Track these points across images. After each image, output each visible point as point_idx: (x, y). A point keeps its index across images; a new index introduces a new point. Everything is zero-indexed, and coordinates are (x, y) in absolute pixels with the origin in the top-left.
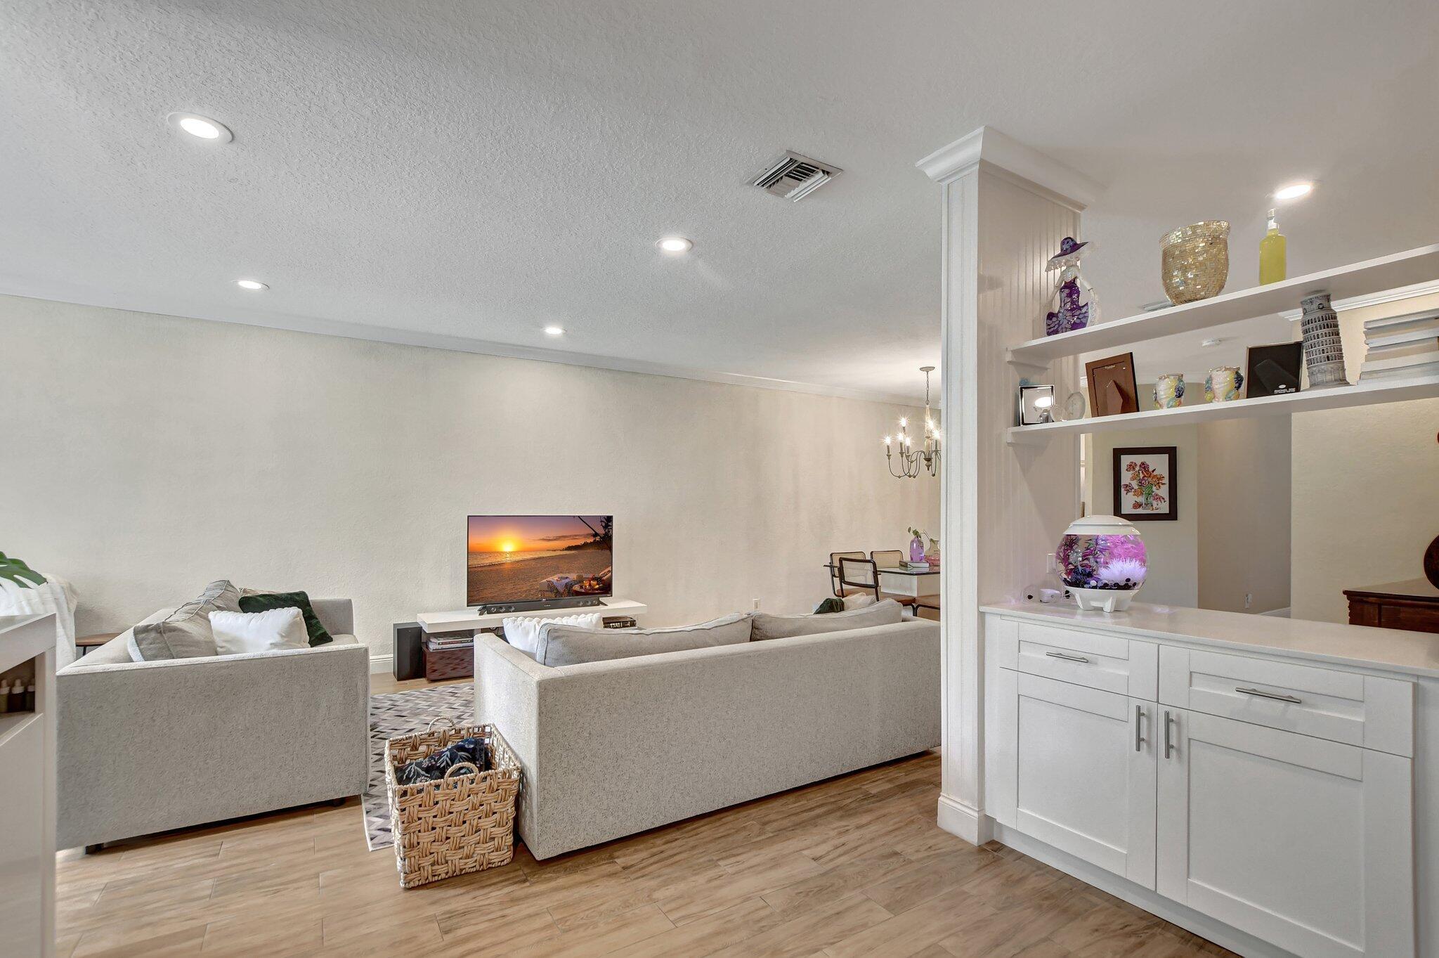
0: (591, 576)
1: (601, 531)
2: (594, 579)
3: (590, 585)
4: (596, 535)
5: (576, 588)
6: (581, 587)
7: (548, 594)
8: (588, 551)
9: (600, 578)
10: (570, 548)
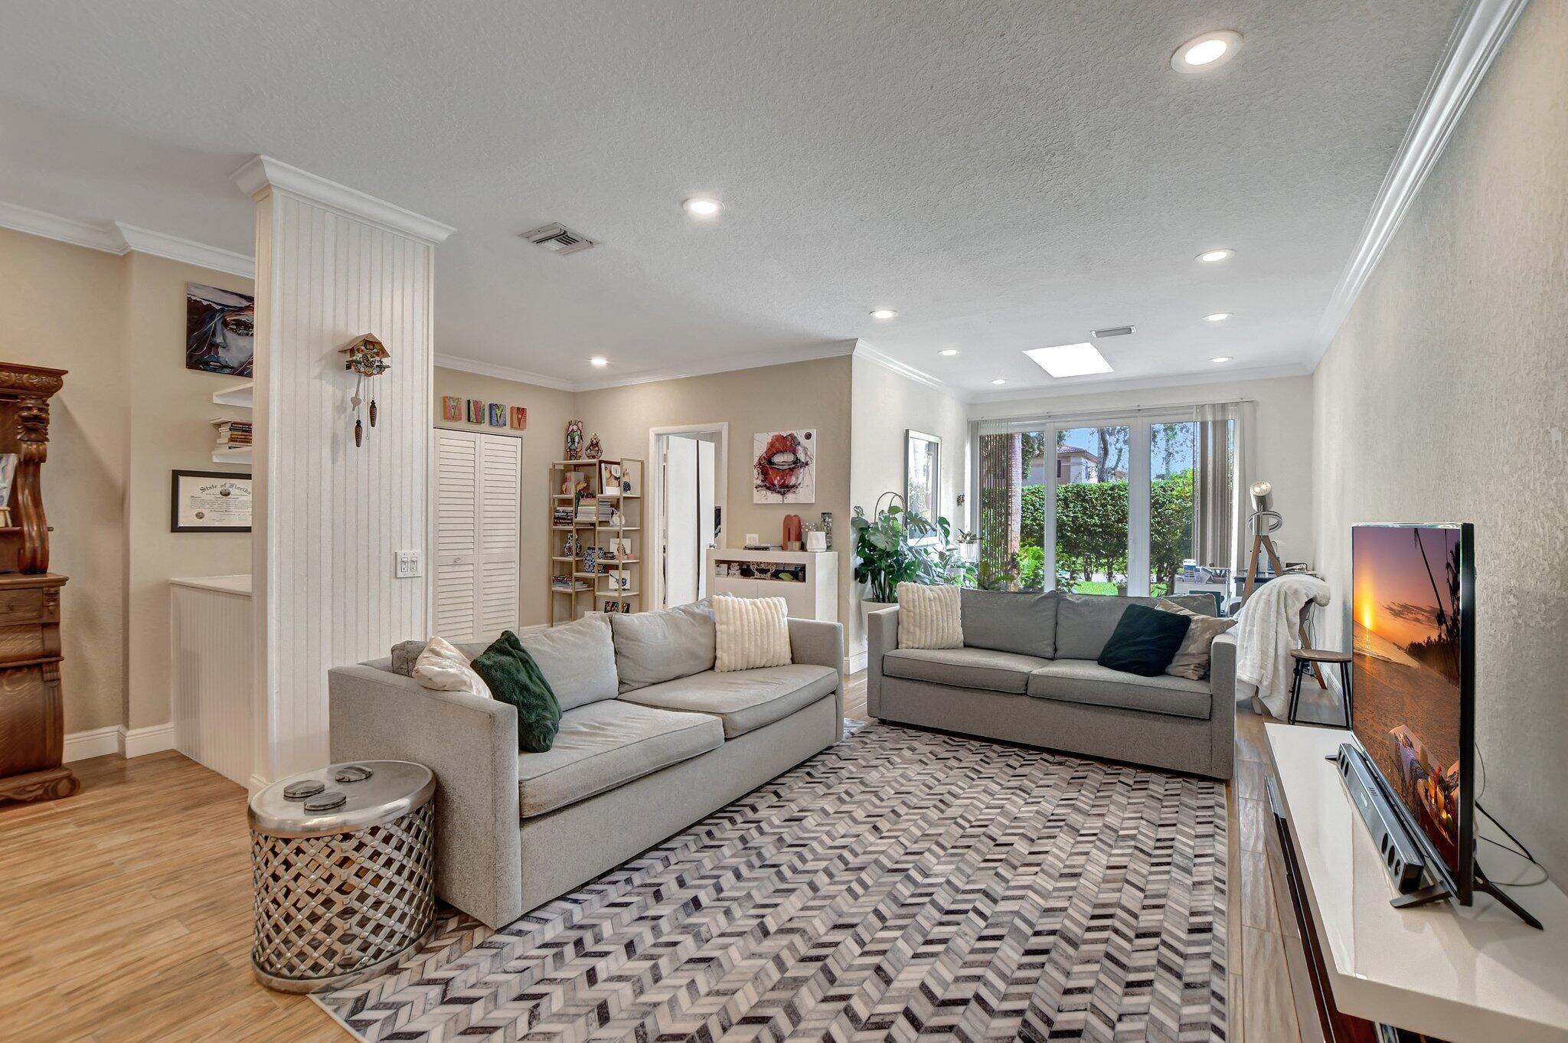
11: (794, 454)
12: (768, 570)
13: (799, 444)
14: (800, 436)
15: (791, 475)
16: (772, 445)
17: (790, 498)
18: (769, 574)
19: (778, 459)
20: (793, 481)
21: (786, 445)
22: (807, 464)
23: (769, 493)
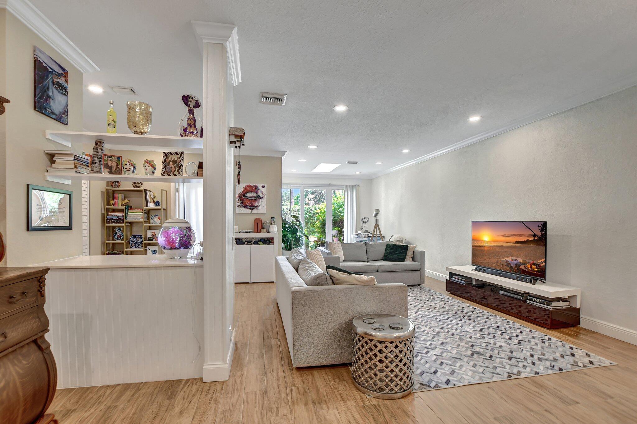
0: (532, 262)
1: (539, 233)
2: (534, 264)
3: (531, 267)
4: (535, 235)
5: (522, 267)
6: (525, 267)
7: (506, 267)
8: (530, 245)
9: (538, 264)
10: (518, 242)
11: (257, 193)
12: (252, 241)
13: (259, 189)
14: (260, 186)
15: (255, 202)
16: (246, 189)
17: (255, 211)
18: (252, 242)
19: (249, 195)
20: (256, 204)
21: (253, 189)
22: (263, 198)
23: (244, 209)
